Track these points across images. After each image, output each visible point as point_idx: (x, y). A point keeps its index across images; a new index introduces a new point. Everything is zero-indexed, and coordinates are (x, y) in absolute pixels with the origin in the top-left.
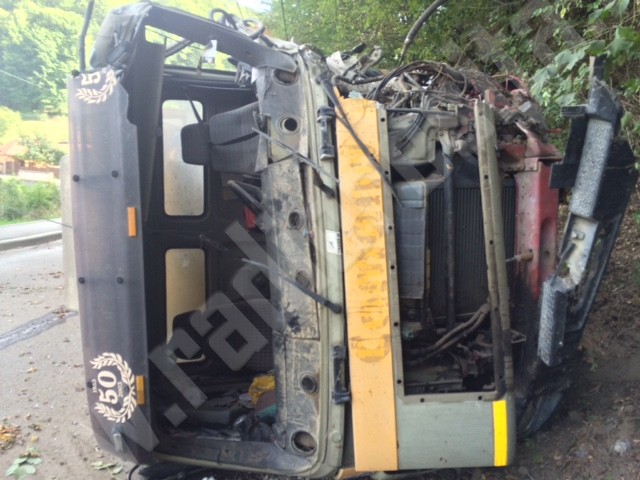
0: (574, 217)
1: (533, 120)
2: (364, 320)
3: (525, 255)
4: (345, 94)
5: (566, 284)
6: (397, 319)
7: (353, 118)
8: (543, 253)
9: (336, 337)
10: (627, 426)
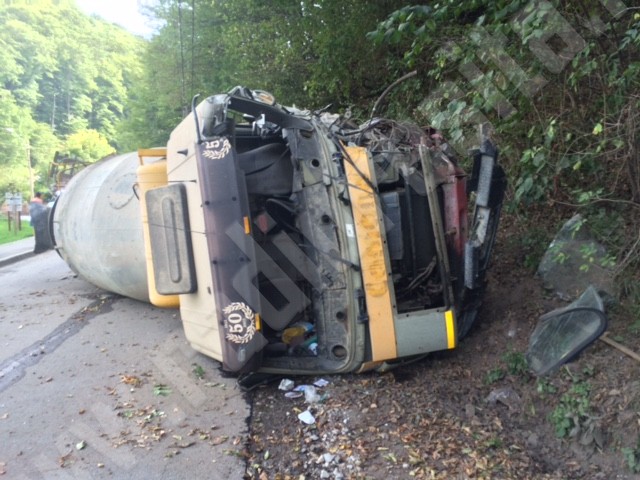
0: (478, 207)
1: (450, 154)
2: (372, 274)
3: (453, 231)
4: (346, 143)
5: (477, 244)
6: (390, 271)
7: (354, 157)
8: (462, 229)
9: (357, 285)
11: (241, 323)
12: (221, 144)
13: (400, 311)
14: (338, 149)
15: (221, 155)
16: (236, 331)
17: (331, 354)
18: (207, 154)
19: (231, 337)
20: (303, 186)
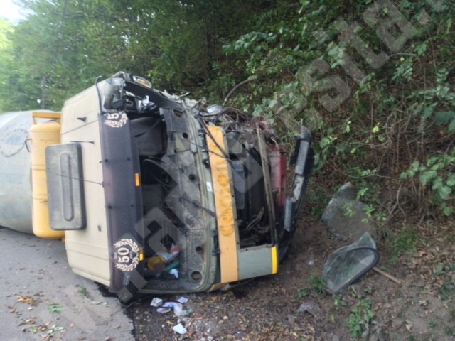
0: (297, 175)
1: (277, 137)
2: (224, 219)
3: (276, 190)
4: (207, 123)
5: (293, 200)
6: (236, 217)
7: (213, 134)
8: (282, 189)
9: (213, 227)
10: (312, 255)
11: (128, 255)
12: (120, 116)
13: (242, 247)
14: (202, 127)
15: (120, 124)
16: (123, 261)
17: (190, 278)
18: (108, 123)
19: (119, 266)
20: (175, 152)
